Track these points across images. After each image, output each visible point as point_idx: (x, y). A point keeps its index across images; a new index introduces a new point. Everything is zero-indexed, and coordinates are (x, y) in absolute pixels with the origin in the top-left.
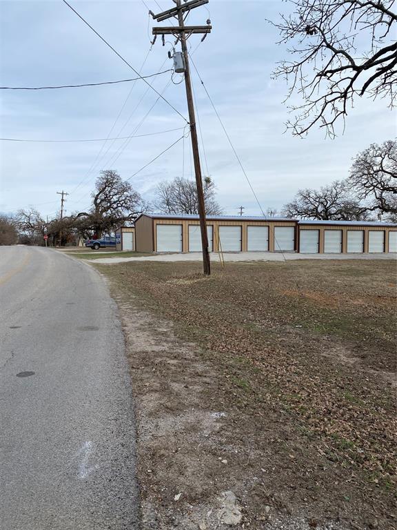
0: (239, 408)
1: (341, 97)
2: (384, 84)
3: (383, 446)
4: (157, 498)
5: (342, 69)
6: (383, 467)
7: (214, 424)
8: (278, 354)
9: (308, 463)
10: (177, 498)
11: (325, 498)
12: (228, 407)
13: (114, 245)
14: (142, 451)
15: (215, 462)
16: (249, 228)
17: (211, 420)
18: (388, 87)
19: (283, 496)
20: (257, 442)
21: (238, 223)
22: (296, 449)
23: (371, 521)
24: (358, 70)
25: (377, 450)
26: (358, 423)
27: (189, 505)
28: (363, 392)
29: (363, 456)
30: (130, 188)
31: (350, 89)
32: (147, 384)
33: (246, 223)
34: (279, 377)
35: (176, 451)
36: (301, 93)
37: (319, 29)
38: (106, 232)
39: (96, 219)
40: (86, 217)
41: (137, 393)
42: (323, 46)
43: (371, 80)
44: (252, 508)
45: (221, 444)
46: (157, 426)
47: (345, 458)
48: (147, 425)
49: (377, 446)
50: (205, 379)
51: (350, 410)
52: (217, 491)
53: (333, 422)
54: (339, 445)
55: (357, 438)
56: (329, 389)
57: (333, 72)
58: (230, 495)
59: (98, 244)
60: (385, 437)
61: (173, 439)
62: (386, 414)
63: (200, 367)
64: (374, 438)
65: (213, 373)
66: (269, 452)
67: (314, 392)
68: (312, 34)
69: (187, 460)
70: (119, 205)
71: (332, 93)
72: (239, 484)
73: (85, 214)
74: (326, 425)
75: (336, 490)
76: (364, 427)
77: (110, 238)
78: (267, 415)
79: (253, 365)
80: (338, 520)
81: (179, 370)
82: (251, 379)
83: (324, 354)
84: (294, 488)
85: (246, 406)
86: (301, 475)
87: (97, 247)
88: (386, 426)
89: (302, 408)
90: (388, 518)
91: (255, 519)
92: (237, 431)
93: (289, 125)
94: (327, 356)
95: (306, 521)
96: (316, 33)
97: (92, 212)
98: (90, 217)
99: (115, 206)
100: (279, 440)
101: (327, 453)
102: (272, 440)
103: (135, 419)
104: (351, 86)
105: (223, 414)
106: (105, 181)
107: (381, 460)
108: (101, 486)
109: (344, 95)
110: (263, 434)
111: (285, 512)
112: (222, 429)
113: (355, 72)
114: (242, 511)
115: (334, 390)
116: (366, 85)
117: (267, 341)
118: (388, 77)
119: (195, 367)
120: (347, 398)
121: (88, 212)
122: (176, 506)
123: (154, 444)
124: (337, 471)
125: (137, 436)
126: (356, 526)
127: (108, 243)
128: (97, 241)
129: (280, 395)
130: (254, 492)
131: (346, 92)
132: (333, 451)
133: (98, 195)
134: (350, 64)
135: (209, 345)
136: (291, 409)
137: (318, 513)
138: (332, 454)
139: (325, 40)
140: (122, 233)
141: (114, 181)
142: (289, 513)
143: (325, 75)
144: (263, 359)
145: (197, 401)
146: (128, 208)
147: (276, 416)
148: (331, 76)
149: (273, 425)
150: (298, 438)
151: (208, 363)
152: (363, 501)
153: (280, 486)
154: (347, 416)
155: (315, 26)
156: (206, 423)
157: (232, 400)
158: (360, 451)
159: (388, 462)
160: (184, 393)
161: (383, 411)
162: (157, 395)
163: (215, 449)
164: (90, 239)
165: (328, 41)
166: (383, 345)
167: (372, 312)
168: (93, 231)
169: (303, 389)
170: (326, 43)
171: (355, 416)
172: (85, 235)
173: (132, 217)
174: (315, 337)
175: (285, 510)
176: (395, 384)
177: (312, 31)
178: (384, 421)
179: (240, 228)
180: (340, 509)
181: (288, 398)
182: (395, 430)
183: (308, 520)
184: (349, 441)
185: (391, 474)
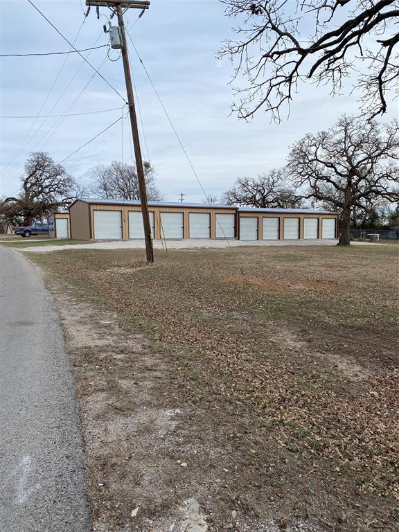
0: (194, 402)
1: (287, 81)
2: (327, 70)
3: (338, 430)
4: (111, 516)
5: (289, 51)
6: (341, 452)
7: (169, 423)
8: (227, 342)
9: (270, 457)
10: (134, 513)
11: (291, 494)
12: (182, 403)
13: (47, 233)
14: (91, 462)
15: (173, 466)
16: (190, 214)
17: (165, 418)
18: (331, 74)
19: (249, 497)
20: (216, 439)
21: (179, 210)
22: (256, 443)
23: (339, 514)
24: (304, 53)
25: (333, 435)
26: (312, 409)
27: (148, 520)
28: (313, 376)
29: (322, 444)
30: (63, 171)
31: (295, 74)
32: (92, 383)
33: (188, 210)
34: (231, 366)
35: (130, 458)
36: (247, 75)
37: (265, 9)
38: (37, 218)
39: (27, 205)
40: (15, 202)
41: (82, 393)
42: (268, 27)
43: (319, 62)
44: (218, 515)
45: (178, 444)
46: (106, 430)
47: (305, 447)
48: (94, 430)
49: (332, 431)
50: (156, 374)
51: (303, 396)
52: (178, 499)
53: (289, 410)
54: (297, 434)
55: (314, 425)
56: (281, 376)
57: (280, 53)
58: (192, 503)
59: (28, 231)
60: (339, 420)
61: (125, 444)
62: (336, 397)
63: (149, 361)
64: (329, 423)
65: (163, 366)
66: (230, 448)
67: (267, 379)
68: (257, 14)
69: (143, 467)
70: (52, 189)
71: (277, 76)
72: (201, 488)
73: (13, 199)
74: (282, 415)
75: (301, 483)
76: (318, 413)
77: (42, 224)
78: (223, 408)
79: (204, 355)
80: (307, 517)
81: (127, 365)
82: (203, 370)
83: (271, 340)
84: (259, 487)
85: (200, 400)
86: (265, 471)
87: (27, 234)
88: (339, 409)
89: (257, 397)
90: (354, 508)
91: (222, 527)
92: (195, 428)
93: (234, 108)
94: (274, 341)
95: (275, 523)
96: (261, 13)
97: (21, 196)
98: (20, 202)
99: (47, 190)
100: (238, 435)
101: (287, 444)
102: (231, 435)
103: (81, 425)
104: (296, 70)
105: (178, 411)
106: (35, 164)
107: (339, 446)
108: (44, 510)
109: (289, 79)
110: (222, 429)
111: (252, 515)
112: (178, 427)
113: (301, 56)
114: (207, 520)
115: (286, 376)
116: (314, 68)
117: (215, 329)
118: (331, 63)
119: (142, 361)
120: (299, 383)
121: (17, 197)
122: (133, 523)
123: (105, 451)
124: (299, 463)
125: (84, 443)
126: (326, 522)
127: (39, 230)
128: (28, 228)
129: (234, 385)
130: (218, 497)
131: (291, 77)
132: (292, 441)
133: (27, 179)
134: (295, 47)
135: (157, 336)
136: (246, 399)
137: (286, 512)
138: (292, 444)
139: (270, 21)
140: (55, 219)
141: (46, 164)
142: (257, 516)
143: (271, 57)
144: (213, 348)
145: (148, 398)
146: (61, 193)
147: (232, 408)
148: (278, 57)
149: (230, 418)
150: (257, 430)
151: (158, 355)
152: (328, 493)
153: (245, 487)
154: (301, 402)
155: (261, 6)
156: (160, 423)
157: (186, 396)
158: (318, 438)
159: (346, 448)
160: (134, 390)
161: (334, 395)
162: (104, 394)
163: (173, 451)
164: (20, 226)
165: (274, 22)
166: (327, 328)
167: (313, 296)
168: (23, 217)
169: (256, 376)
170: (272, 24)
171: (309, 402)
172: (14, 221)
173: (66, 203)
174: (261, 322)
175: (253, 513)
176: (341, 366)
177: (258, 10)
178: (335, 404)
179: (181, 215)
180: (307, 505)
181: (242, 387)
182: (347, 413)
183: (277, 522)
184: (306, 428)
185: (350, 460)
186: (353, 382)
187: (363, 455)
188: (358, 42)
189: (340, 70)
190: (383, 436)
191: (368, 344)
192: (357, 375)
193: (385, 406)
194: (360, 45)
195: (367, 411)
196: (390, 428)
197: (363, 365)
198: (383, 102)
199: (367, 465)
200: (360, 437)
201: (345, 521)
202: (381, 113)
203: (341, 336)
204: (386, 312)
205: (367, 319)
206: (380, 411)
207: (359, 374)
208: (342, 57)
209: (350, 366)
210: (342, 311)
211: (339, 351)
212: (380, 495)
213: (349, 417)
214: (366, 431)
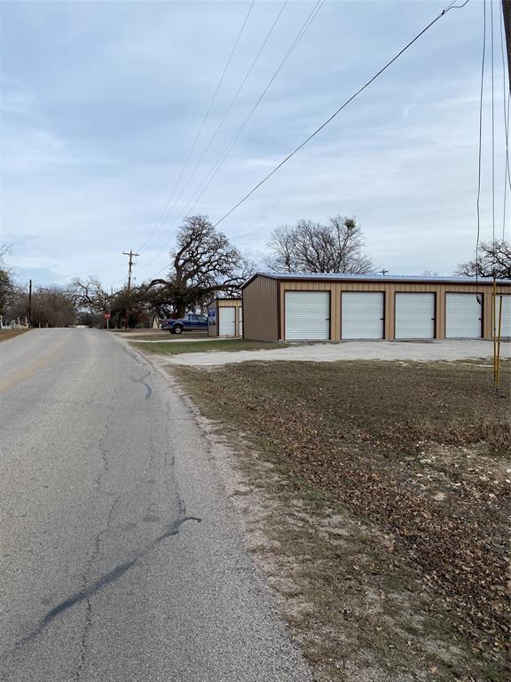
13: (206, 327)
30: (225, 242)
38: (189, 308)
39: (179, 288)
40: (163, 286)
59: (179, 325)
70: (210, 268)
73: (161, 281)
77: (196, 316)
87: (178, 330)
97: (171, 278)
98: (169, 285)
99: (204, 269)
106: (191, 232)
121: (167, 279)
127: (195, 324)
128: (179, 321)
133: (180, 254)
140: (218, 308)
141: (204, 232)
146: (223, 272)
164: (168, 318)
168: (172, 307)
172: (162, 312)
173: (229, 286)
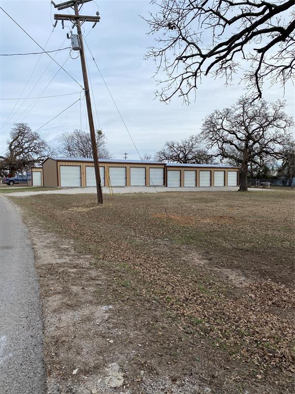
0: (123, 301)
1: (193, 76)
2: (221, 68)
3: (222, 320)
4: (59, 374)
5: (193, 56)
6: (222, 334)
7: (104, 314)
8: (152, 260)
9: (172, 337)
10: (75, 372)
11: (183, 360)
12: (114, 301)
13: (26, 182)
14: (48, 340)
15: (104, 342)
16: (131, 168)
17: (102, 311)
18: (224, 71)
19: (153, 362)
20: (135, 325)
21: (123, 165)
22: (163, 328)
23: (213, 373)
24: (204, 57)
25: (218, 323)
26: (206, 306)
27: (84, 377)
28: (210, 284)
29: (209, 329)
30: (38, 137)
31: (199, 71)
32: (52, 288)
33: (129, 165)
34: (152, 277)
35: (75, 337)
36: (165, 71)
37: (177, 26)
38: (19, 171)
39: (11, 162)
40: (2, 160)
41: (45, 294)
42: (180, 38)
43: (212, 65)
44: (131, 373)
45: (109, 329)
46: (60, 319)
47: (197, 330)
48: (51, 319)
49: (218, 321)
50: (97, 282)
51: (201, 297)
52: (105, 363)
53: (189, 306)
54: (193, 322)
55: (205, 316)
56: (187, 283)
57: (187, 57)
58: (115, 366)
59: (12, 181)
60: (224, 314)
61: (72, 329)
62: (225, 298)
63: (93, 273)
64: (217, 315)
65: (104, 277)
66: (144, 331)
67: (176, 286)
68: (172, 29)
69: (83, 343)
70: (30, 150)
71: (186, 73)
72: (122, 357)
73: (1, 157)
74: (184, 309)
75: (191, 354)
76: (210, 308)
77: (23, 176)
78: (143, 305)
79: (133, 269)
80: (191, 374)
81: (78, 276)
82: (132, 280)
83: (184, 259)
84: (161, 356)
85: (127, 299)
86: (167, 346)
87: (11, 183)
88: (225, 306)
89: (168, 298)
90: (225, 369)
91: (133, 381)
92: (121, 318)
93: (157, 94)
94: (186, 260)
95: (169, 378)
96: (175, 29)
97: (7, 155)
98: (6, 159)
99: (26, 151)
100: (151, 322)
101: (184, 329)
102: (147, 323)
103: (42, 316)
104: (199, 68)
105: (111, 307)
106: (18, 131)
107: (221, 330)
108: (14, 369)
109: (195, 74)
110: (140, 319)
111: (155, 374)
112: (110, 318)
113: (202, 59)
114: (124, 377)
115: (190, 284)
116: (209, 68)
117: (144, 251)
118: (224, 63)
119: (89, 273)
120: (199, 289)
121: (4, 156)
122: (74, 379)
123: (58, 333)
124: (191, 341)
125: (44, 328)
126: (204, 378)
127: (20, 180)
128: (12, 179)
129: (152, 290)
130: (133, 362)
131: (196, 73)
132: (189, 327)
133: (12, 143)
134: (198, 53)
135: (101, 256)
136: (160, 299)
137: (178, 372)
138: (188, 329)
139: (181, 34)
140: (32, 172)
141: (25, 132)
142: (157, 374)
143: (181, 59)
144: (141, 264)
145: (91, 298)
146: (37, 153)
147: (149, 305)
148: (186, 60)
149: (147, 312)
150: (165, 320)
151: (100, 269)
152: (209, 360)
153: (152, 355)
154: (199, 301)
155: (174, 24)
156: (97, 314)
157: (117, 295)
158: (207, 325)
159: (225, 331)
160: (81, 293)
161: (223, 296)
162: (60, 296)
163: (105, 333)
164: (6, 177)
165: (183, 35)
166: (224, 251)
167: (216, 227)
168: (8, 171)
169: (169, 284)
170: (182, 36)
171: (205, 301)
172: (2, 174)
173: (40, 160)
174: (177, 246)
175: (155, 372)
176: (231, 277)
177: (172, 27)
178: (223, 303)
179: (124, 169)
180: (193, 367)
181: (158, 291)
182: (231, 309)
183: (171, 377)
184: (200, 319)
185: (227, 339)
186: (238, 288)
187: (237, 336)
188: (241, 49)
189: (231, 68)
190: (253, 323)
191: (252, 261)
192: (241, 283)
193: (259, 304)
194: (243, 52)
195: (245, 307)
196: (259, 318)
197: (247, 276)
198: (259, 91)
199: (238, 342)
200: (237, 324)
201: (217, 377)
202: (259, 98)
203: (233, 256)
204: (267, 239)
205: (252, 244)
206: (254, 307)
207: (243, 282)
208: (231, 59)
209: (238, 277)
210: (236, 238)
211: (231, 267)
212: (244, 361)
213: (231, 311)
214: (242, 321)
